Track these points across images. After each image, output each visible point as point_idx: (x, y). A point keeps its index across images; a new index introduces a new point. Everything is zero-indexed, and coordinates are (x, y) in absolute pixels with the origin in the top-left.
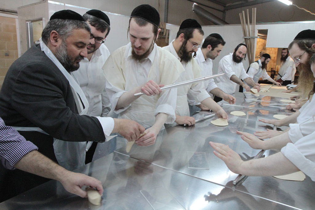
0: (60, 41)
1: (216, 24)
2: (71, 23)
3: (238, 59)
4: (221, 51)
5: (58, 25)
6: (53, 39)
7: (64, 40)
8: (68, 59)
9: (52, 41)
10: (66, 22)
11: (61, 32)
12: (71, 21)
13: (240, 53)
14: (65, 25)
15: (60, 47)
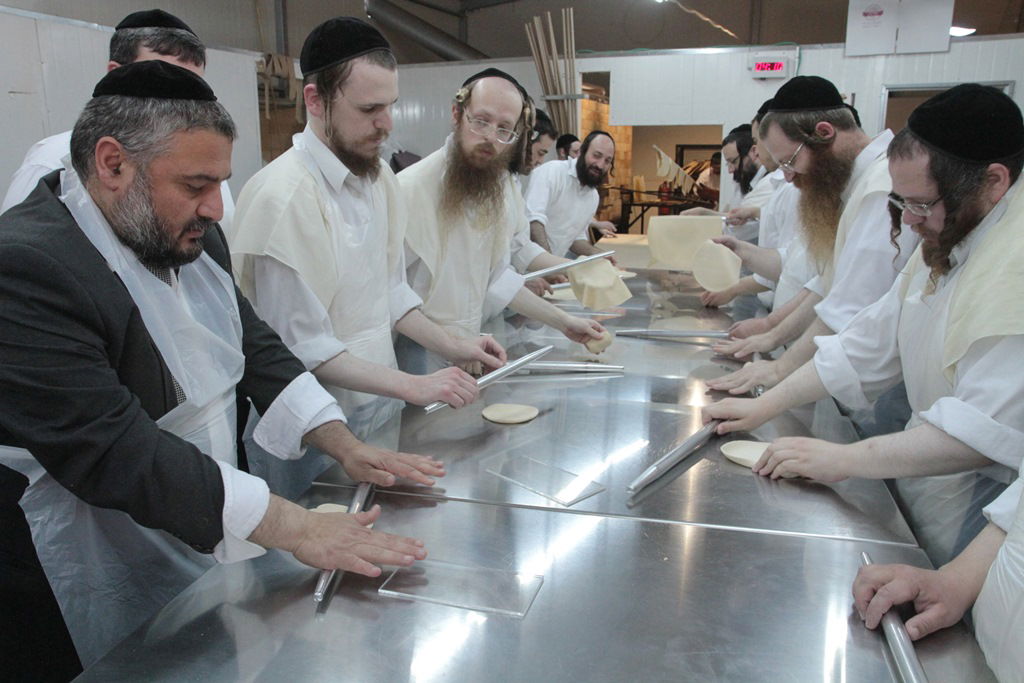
0: (128, 171)
1: (447, 58)
2: (164, 113)
3: (593, 175)
4: (546, 152)
5: (120, 117)
6: (104, 165)
7: (144, 168)
8: (158, 229)
9: (101, 172)
10: (151, 107)
11: (133, 141)
12: (166, 105)
13: (598, 155)
14: (146, 118)
15: (127, 192)
